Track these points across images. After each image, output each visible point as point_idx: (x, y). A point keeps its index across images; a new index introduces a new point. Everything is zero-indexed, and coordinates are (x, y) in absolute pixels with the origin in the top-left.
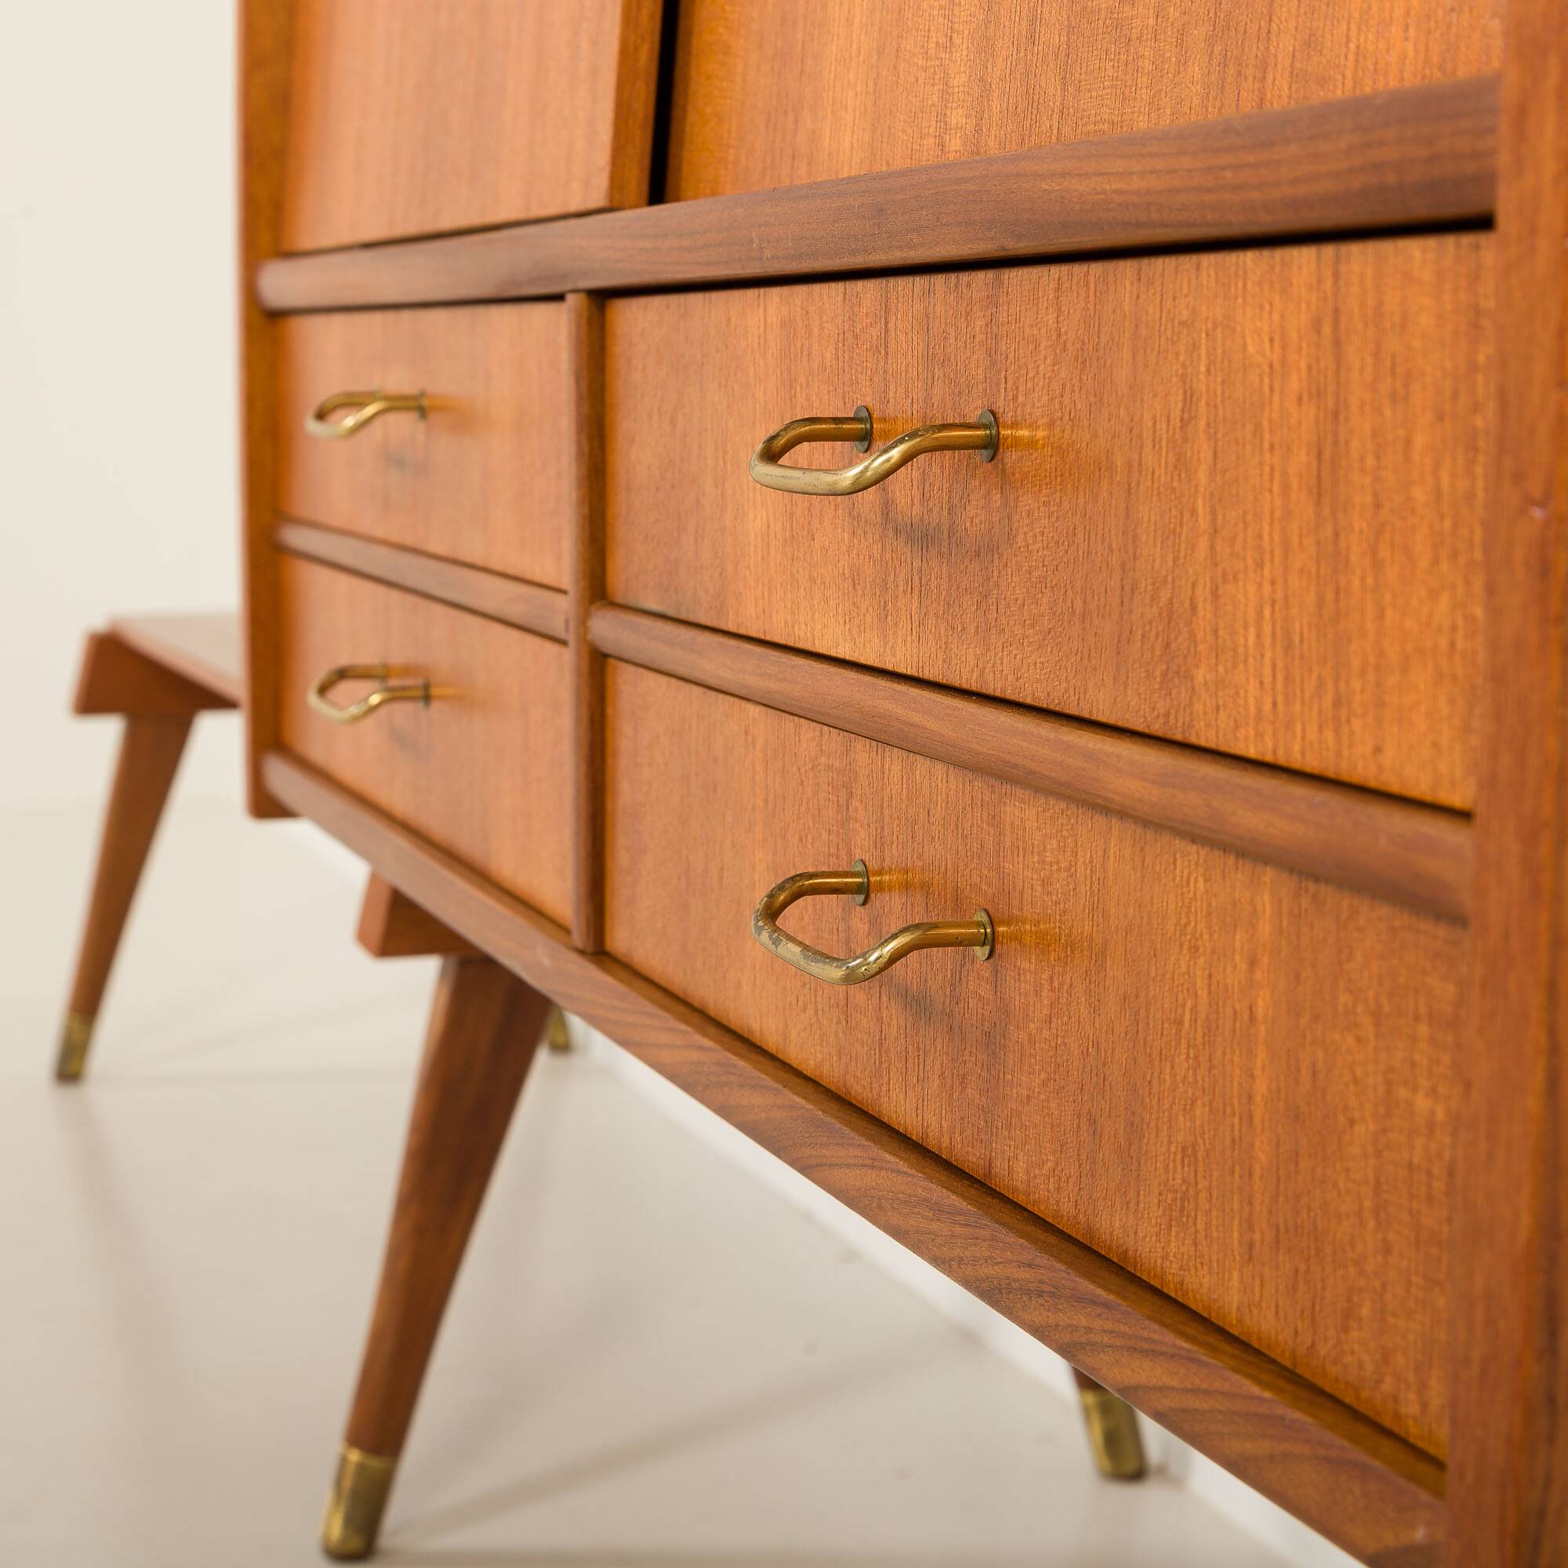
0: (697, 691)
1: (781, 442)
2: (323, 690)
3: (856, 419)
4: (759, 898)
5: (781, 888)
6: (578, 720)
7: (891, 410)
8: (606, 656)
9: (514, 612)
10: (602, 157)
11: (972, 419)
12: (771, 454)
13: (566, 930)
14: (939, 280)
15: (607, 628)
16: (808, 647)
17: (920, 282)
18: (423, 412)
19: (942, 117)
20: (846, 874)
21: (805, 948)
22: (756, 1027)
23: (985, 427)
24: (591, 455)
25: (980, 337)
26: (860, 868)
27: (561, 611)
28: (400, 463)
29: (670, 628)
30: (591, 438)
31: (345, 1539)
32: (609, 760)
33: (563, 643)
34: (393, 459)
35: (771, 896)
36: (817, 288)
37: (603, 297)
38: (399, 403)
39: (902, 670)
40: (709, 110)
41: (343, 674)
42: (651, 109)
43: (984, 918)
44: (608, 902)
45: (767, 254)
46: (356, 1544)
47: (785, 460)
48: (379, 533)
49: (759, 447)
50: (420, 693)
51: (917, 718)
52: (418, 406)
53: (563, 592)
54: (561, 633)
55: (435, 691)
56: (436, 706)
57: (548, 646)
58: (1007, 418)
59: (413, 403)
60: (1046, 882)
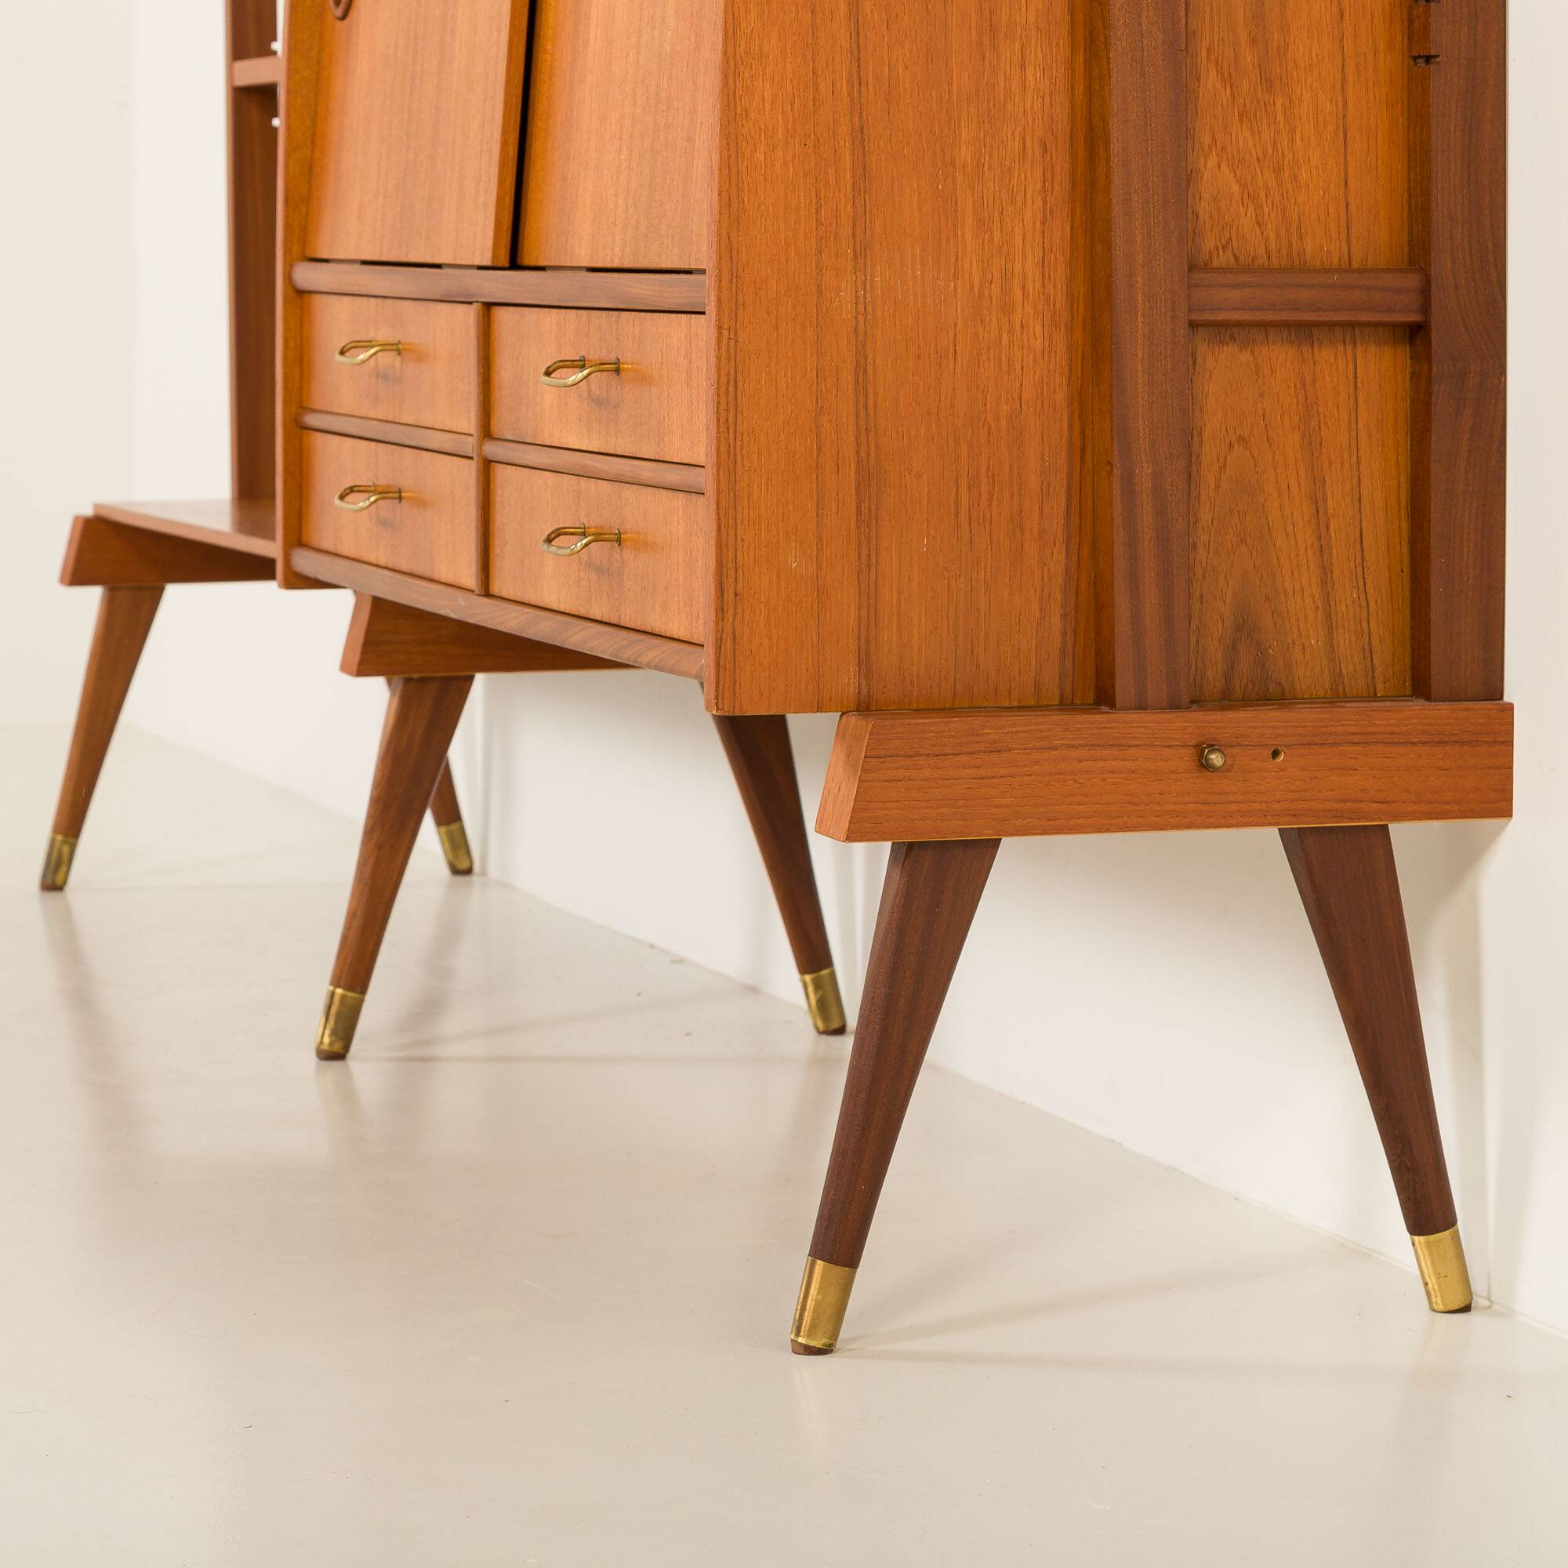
0: (528, 470)
1: (552, 369)
2: (342, 497)
3: (580, 361)
4: (545, 536)
5: (553, 532)
6: (478, 492)
7: (590, 358)
8: (491, 461)
9: (448, 448)
10: (489, 243)
11: (612, 362)
12: (548, 373)
13: (473, 591)
14: (604, 312)
15: (492, 449)
16: (565, 446)
17: (598, 312)
18: (399, 352)
19: (612, 250)
20: (577, 528)
21: (558, 547)
22: (548, 602)
23: (616, 364)
24: (484, 373)
25: (614, 333)
26: (582, 526)
27: (469, 445)
28: (385, 378)
29: (516, 445)
30: (484, 367)
31: (331, 1044)
32: (492, 507)
33: (471, 458)
34: (381, 375)
35: (549, 535)
36: (568, 311)
37: (488, 306)
38: (386, 347)
39: (594, 450)
40: (535, 227)
41: (352, 490)
42: (510, 223)
43: (617, 532)
44: (491, 572)
45: (550, 298)
46: (338, 1047)
47: (553, 375)
48: (372, 415)
49: (544, 371)
50: (397, 495)
51: (596, 465)
52: (397, 348)
53: (472, 435)
54: (470, 454)
55: (403, 495)
56: (403, 501)
57: (464, 461)
58: (621, 361)
59: (394, 347)
60: (633, 514)
